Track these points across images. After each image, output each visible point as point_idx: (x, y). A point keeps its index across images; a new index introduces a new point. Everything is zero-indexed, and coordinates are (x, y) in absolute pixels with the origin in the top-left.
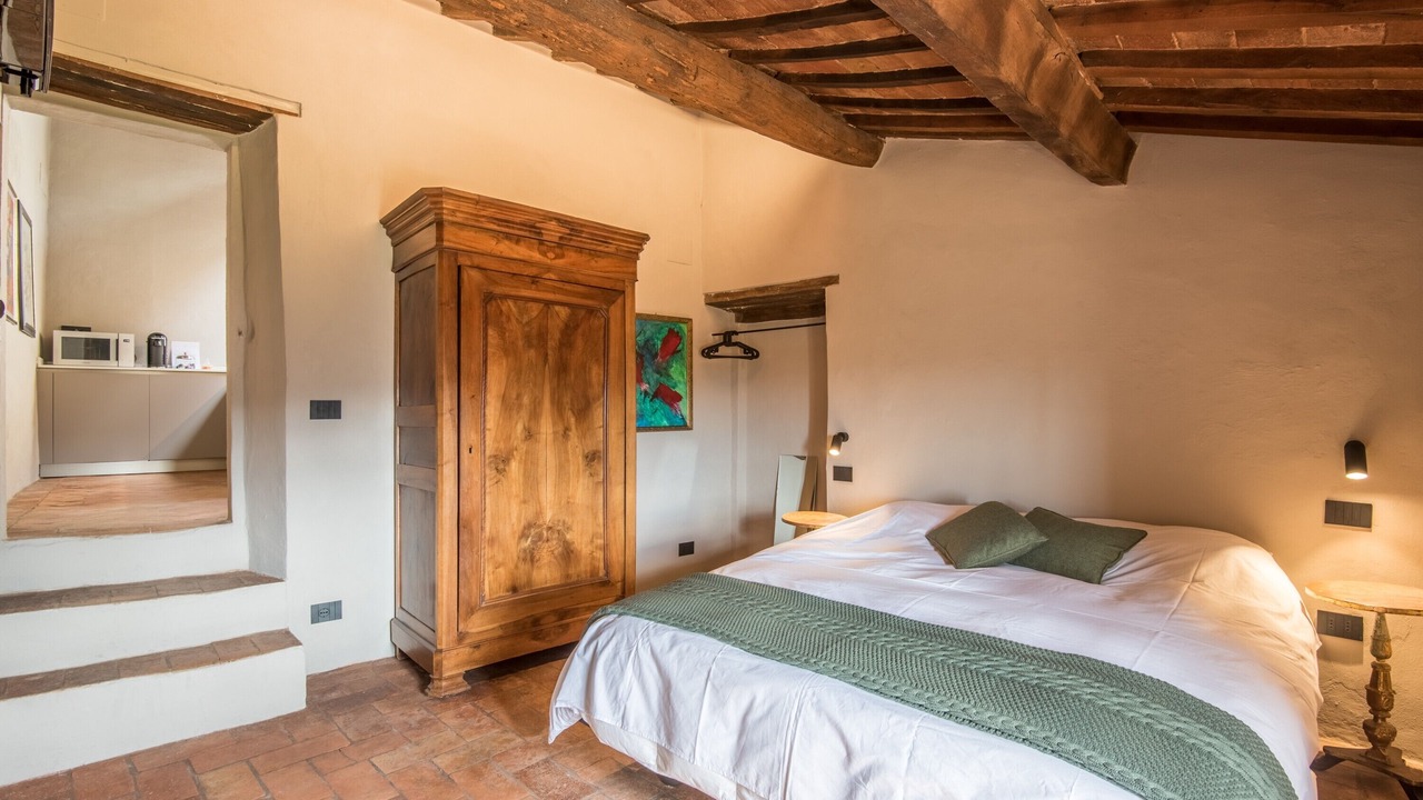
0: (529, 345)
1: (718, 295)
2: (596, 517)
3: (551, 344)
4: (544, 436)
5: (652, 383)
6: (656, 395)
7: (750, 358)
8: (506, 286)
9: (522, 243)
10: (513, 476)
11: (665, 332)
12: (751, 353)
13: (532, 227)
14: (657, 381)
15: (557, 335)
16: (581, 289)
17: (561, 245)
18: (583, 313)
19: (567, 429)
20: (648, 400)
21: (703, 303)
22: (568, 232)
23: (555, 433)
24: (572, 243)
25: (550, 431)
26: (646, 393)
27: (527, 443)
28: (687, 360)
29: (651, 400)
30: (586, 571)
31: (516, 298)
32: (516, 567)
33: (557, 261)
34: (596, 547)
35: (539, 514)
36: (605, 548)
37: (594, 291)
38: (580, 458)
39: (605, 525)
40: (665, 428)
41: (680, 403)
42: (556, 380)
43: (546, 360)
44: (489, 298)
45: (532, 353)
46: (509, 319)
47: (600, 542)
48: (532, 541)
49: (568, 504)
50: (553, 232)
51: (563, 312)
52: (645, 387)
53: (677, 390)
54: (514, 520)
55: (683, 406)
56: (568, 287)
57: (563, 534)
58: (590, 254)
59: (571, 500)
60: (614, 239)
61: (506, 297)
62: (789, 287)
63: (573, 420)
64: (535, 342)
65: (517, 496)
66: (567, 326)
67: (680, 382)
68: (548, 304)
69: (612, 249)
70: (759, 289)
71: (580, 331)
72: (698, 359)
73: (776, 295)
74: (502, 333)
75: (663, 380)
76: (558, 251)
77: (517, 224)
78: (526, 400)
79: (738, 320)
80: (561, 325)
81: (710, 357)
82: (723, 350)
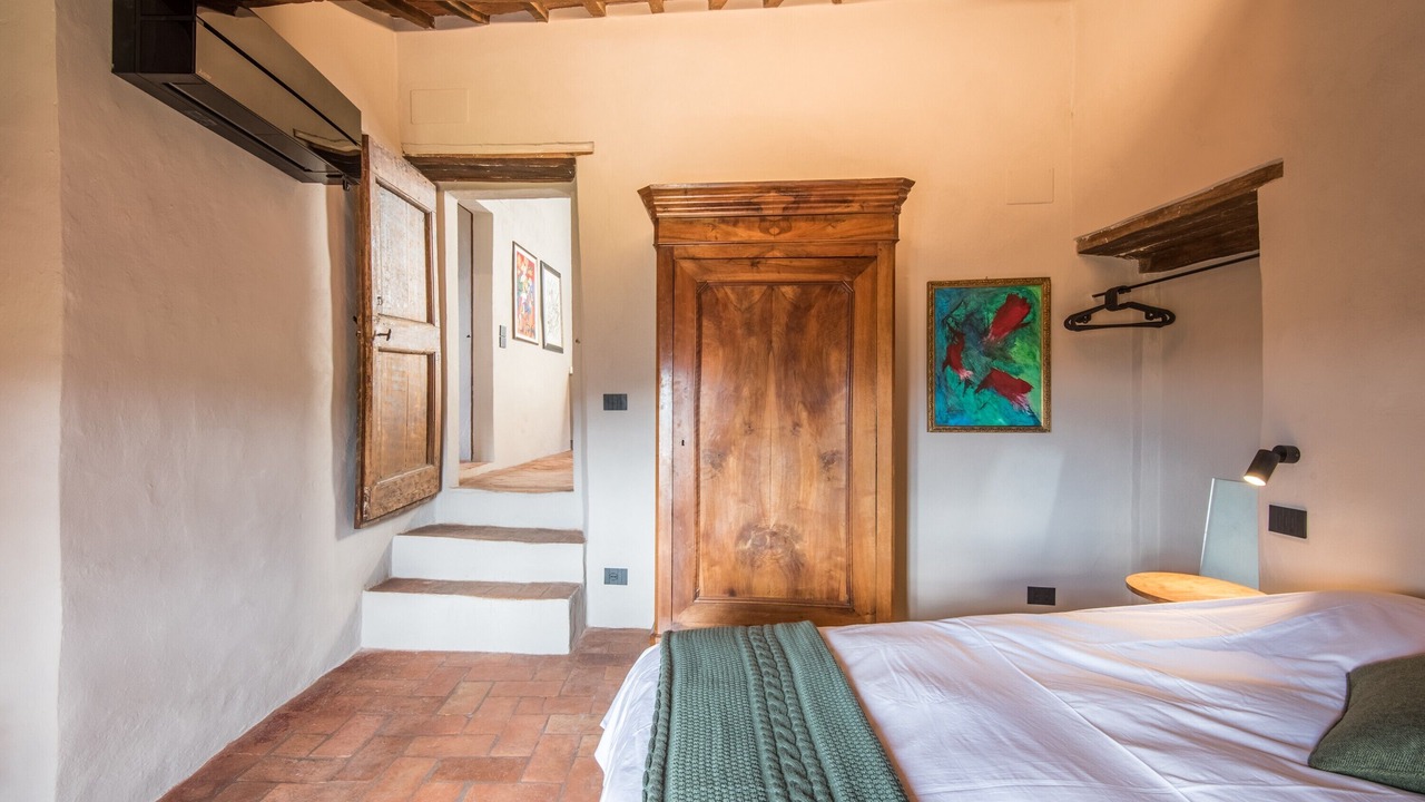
0: (750, 331)
1: (1094, 237)
2: (835, 529)
3: (776, 329)
4: (768, 432)
5: (978, 368)
6: (984, 385)
7: (1158, 325)
8: (721, 273)
9: (740, 224)
10: (731, 472)
11: (1002, 300)
12: (1160, 317)
13: (748, 204)
14: (987, 366)
15: (783, 319)
16: (814, 263)
17: (787, 219)
18: (817, 290)
19: (797, 425)
20: (970, 391)
21: (1075, 251)
22: (793, 199)
23: (782, 428)
24: (799, 212)
25: (776, 425)
26: (968, 382)
27: (747, 437)
28: (1041, 335)
29: (977, 391)
30: (821, 591)
31: (734, 284)
32: (734, 569)
33: (782, 236)
34: (836, 566)
35: (762, 515)
36: (849, 568)
37: (831, 262)
38: (815, 459)
39: (849, 542)
40: (1000, 429)
41: (1028, 396)
42: (782, 369)
43: (770, 348)
44: (703, 289)
45: (753, 341)
46: (725, 306)
47: (841, 560)
48: (753, 544)
49: (797, 510)
50: (773, 205)
51: (788, 291)
52: (966, 374)
53: (1023, 377)
54: (731, 519)
55: (1036, 401)
56: (796, 263)
57: (791, 543)
58: (826, 220)
59: (802, 506)
60: (854, 195)
61: (723, 284)
62: (1197, 201)
63: (804, 415)
64: (757, 329)
65: (735, 494)
66: (796, 307)
67: (1027, 366)
68: (772, 285)
69: (855, 207)
70: (1150, 216)
71: (813, 311)
72: (1059, 332)
73: (1178, 221)
74: (718, 320)
75: (996, 364)
76: (783, 224)
77: (731, 204)
78: (746, 392)
79: (1143, 269)
80: (789, 307)
81: (1079, 329)
82: (1101, 317)
